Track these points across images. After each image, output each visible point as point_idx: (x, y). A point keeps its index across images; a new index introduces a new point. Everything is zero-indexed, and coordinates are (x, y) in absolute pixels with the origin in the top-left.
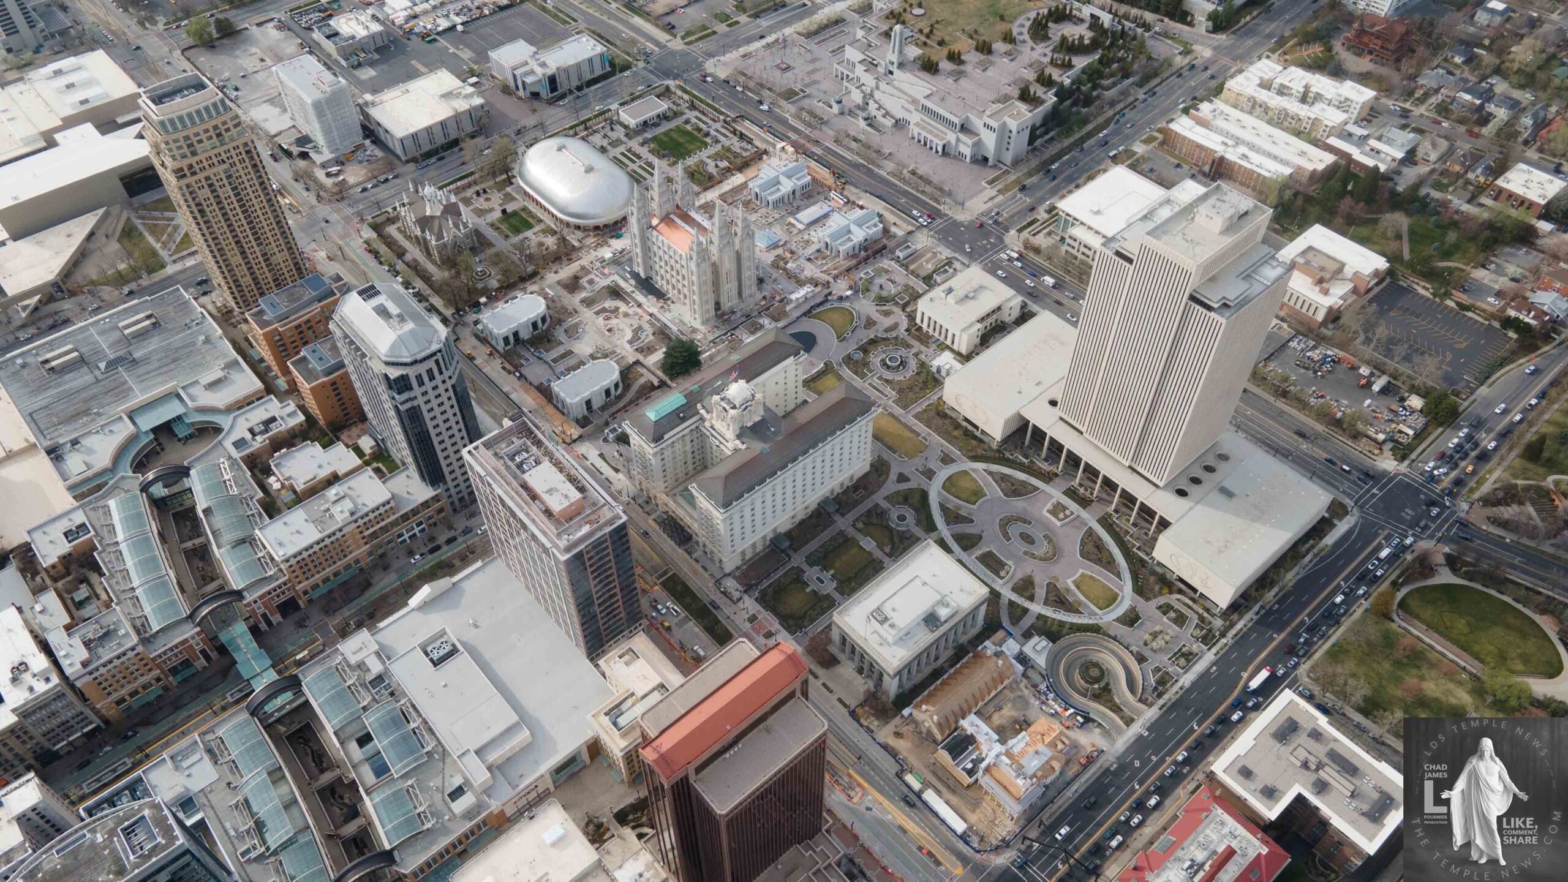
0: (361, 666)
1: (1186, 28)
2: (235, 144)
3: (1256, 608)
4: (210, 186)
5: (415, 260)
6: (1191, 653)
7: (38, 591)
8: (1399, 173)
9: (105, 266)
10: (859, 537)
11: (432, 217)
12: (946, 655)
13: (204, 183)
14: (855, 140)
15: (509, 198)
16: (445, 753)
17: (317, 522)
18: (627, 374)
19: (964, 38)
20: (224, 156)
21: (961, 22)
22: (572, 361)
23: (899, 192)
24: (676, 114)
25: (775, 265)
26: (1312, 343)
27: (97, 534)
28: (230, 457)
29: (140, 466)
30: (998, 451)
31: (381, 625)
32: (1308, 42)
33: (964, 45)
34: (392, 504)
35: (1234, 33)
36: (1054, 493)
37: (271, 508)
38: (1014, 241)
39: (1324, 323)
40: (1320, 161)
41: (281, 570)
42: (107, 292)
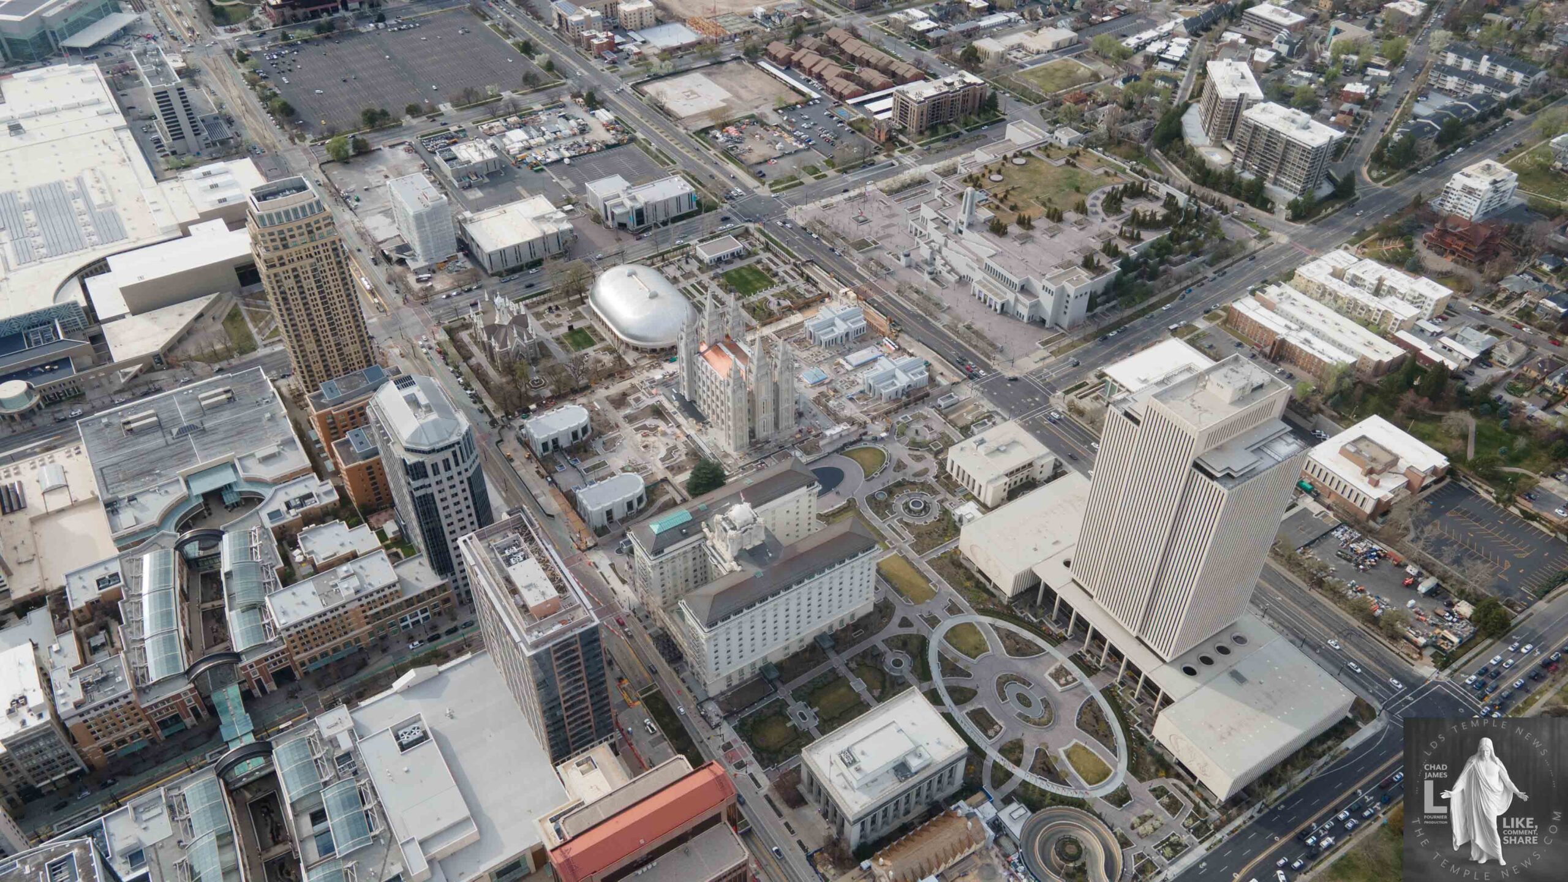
0: (333, 742)
1: (1264, 214)
2: (323, 241)
3: (1258, 806)
4: (296, 276)
5: (479, 365)
6: (1179, 844)
7: (60, 631)
8: (1471, 373)
9: (203, 344)
10: (850, 676)
11: (501, 326)
12: (917, 811)
13: (290, 273)
14: (917, 292)
15: (578, 316)
16: (392, 839)
17: (324, 595)
18: (653, 489)
19: (1038, 205)
20: (312, 252)
21: (1038, 191)
22: (601, 473)
23: (952, 344)
24: (750, 254)
25: (817, 401)
26: (1357, 535)
27: (126, 584)
28: (263, 527)
29: (183, 527)
30: (1008, 607)
31: (363, 704)
32: (1389, 238)
33: (1036, 212)
34: (398, 587)
35: (1314, 223)
36: (1060, 657)
37: (288, 578)
38: (1059, 403)
39: (1372, 516)
40: (1388, 352)
41: (281, 638)
42: (200, 367)
